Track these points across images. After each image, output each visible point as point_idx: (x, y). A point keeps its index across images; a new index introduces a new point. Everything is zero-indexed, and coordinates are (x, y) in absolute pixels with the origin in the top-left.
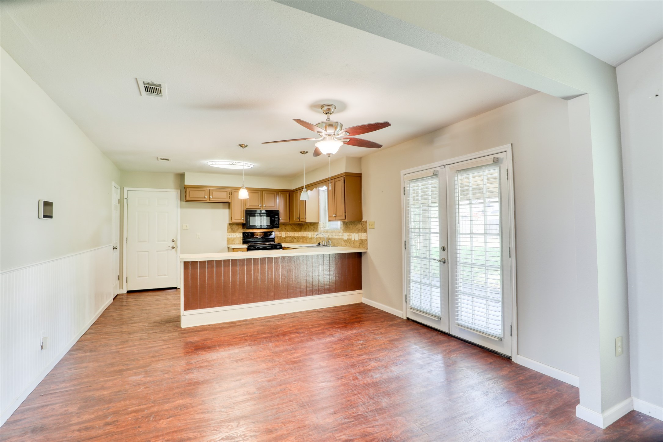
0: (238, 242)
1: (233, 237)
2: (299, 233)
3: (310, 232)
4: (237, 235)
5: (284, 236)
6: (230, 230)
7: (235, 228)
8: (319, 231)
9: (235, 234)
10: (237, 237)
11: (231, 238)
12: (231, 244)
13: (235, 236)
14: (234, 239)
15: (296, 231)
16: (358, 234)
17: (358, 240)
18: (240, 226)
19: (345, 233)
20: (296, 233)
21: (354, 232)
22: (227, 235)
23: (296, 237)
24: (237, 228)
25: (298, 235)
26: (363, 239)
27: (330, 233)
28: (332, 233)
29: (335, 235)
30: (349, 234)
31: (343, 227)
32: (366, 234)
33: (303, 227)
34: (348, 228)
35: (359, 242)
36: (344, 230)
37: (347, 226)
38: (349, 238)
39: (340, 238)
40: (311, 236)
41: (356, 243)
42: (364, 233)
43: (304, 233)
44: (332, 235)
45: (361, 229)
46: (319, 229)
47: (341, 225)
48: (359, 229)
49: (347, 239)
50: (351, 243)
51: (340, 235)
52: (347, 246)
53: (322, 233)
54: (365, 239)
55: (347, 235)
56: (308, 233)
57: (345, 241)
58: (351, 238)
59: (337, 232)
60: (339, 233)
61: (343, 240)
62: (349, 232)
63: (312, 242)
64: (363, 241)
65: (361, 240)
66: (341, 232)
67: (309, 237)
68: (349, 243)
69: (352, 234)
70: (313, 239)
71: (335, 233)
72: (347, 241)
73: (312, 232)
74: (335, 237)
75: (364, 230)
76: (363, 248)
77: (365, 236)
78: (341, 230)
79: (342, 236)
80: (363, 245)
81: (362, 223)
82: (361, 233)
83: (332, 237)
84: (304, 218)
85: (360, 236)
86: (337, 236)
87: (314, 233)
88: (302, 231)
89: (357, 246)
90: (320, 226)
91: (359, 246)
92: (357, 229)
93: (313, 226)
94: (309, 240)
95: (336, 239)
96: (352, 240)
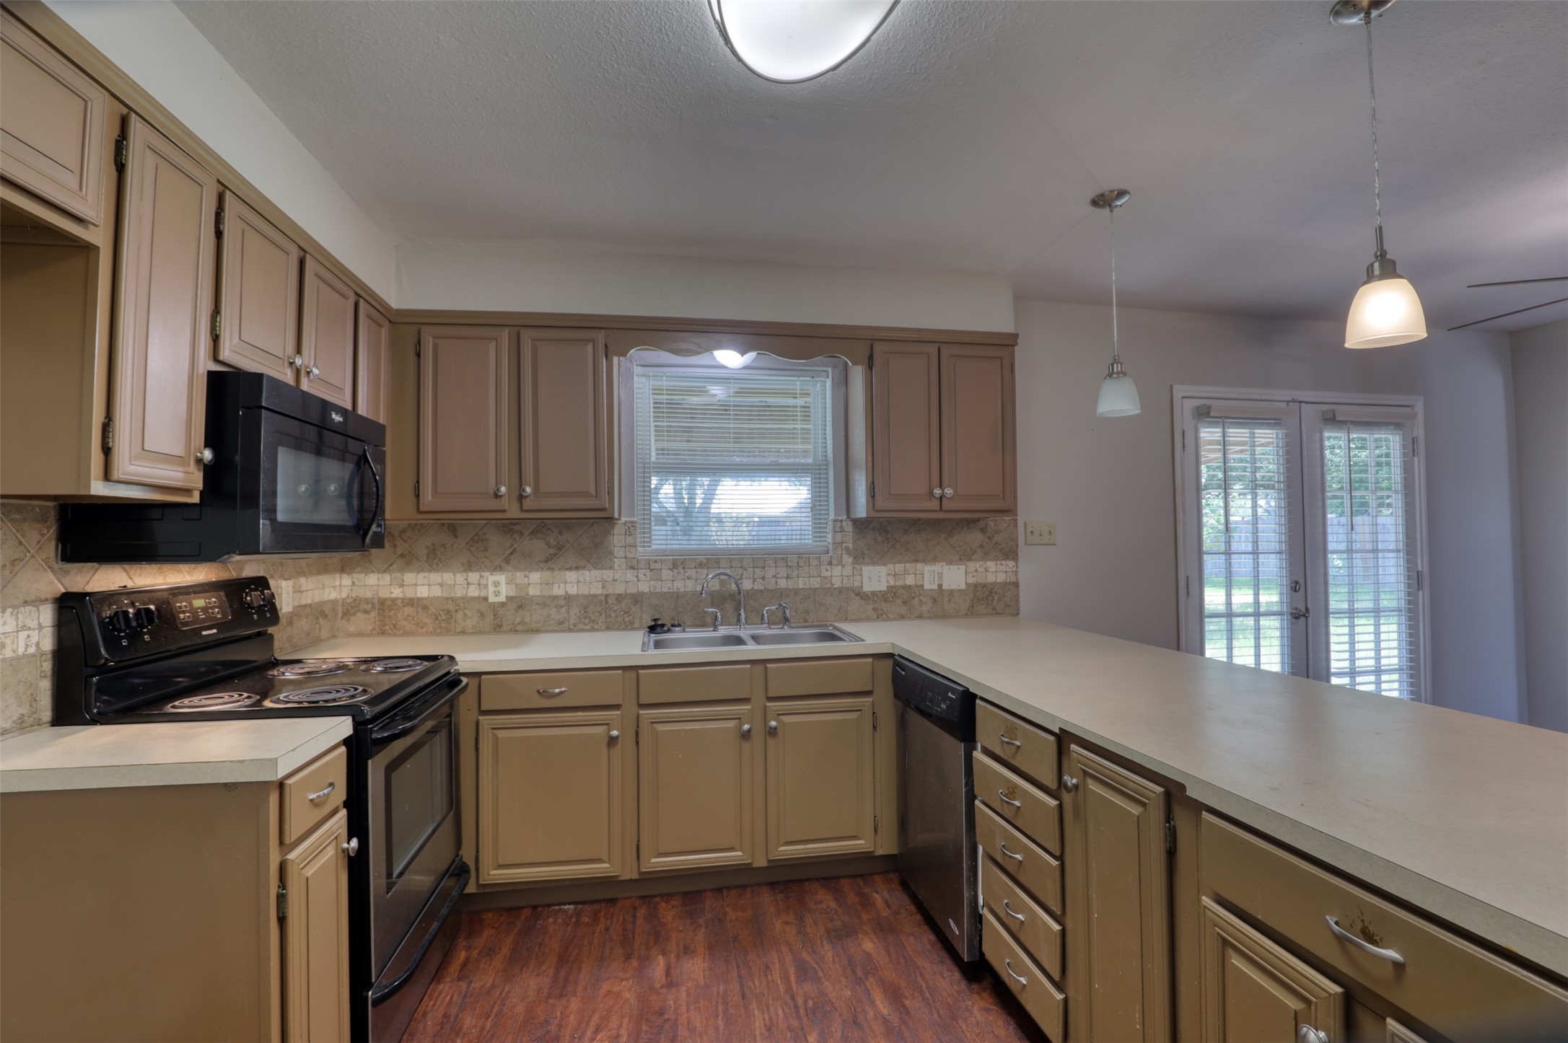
2: (337, 583)
3: (499, 569)
8: (618, 562)
15: (326, 569)
16: (963, 568)
17: (963, 587)
19: (874, 564)
20: (326, 579)
21: (935, 560)
23: (327, 609)
25: (333, 595)
26: (995, 583)
27: (741, 567)
28: (763, 568)
29: (788, 577)
30: (899, 567)
31: (859, 539)
32: (1010, 566)
33: (395, 546)
34: (890, 544)
35: (972, 595)
36: (866, 551)
37: (889, 536)
38: (900, 583)
39: (833, 585)
40: (512, 594)
41: (949, 601)
42: (998, 562)
43: (409, 577)
44: (761, 576)
45: (982, 546)
46: (619, 552)
47: (842, 531)
48: (971, 549)
49: (887, 587)
50: (916, 601)
51: (831, 576)
52: (884, 616)
53: (651, 570)
54: (1008, 580)
55: (889, 572)
56: (474, 577)
57: (870, 595)
58: (920, 583)
59: (803, 564)
60: (820, 565)
61: (857, 595)
62: (900, 562)
63: (519, 628)
64: (995, 589)
65: (983, 587)
66: (840, 563)
67: (486, 599)
68: (905, 603)
69: (926, 567)
70: (544, 605)
71: (787, 566)
72: (889, 595)
73: (526, 569)
74: (791, 584)
75: (1000, 550)
76: (997, 614)
77: (1006, 572)
78: (844, 552)
79: (851, 578)
80: (994, 604)
81: (990, 525)
82: (980, 560)
83: (759, 586)
84: (586, 494)
85: (976, 571)
86: (801, 579)
87: (549, 573)
88: (367, 571)
89: (955, 609)
90: (629, 540)
91: (968, 609)
92: (954, 548)
93: (538, 539)
94: (482, 615)
95: (796, 593)
96: (923, 589)
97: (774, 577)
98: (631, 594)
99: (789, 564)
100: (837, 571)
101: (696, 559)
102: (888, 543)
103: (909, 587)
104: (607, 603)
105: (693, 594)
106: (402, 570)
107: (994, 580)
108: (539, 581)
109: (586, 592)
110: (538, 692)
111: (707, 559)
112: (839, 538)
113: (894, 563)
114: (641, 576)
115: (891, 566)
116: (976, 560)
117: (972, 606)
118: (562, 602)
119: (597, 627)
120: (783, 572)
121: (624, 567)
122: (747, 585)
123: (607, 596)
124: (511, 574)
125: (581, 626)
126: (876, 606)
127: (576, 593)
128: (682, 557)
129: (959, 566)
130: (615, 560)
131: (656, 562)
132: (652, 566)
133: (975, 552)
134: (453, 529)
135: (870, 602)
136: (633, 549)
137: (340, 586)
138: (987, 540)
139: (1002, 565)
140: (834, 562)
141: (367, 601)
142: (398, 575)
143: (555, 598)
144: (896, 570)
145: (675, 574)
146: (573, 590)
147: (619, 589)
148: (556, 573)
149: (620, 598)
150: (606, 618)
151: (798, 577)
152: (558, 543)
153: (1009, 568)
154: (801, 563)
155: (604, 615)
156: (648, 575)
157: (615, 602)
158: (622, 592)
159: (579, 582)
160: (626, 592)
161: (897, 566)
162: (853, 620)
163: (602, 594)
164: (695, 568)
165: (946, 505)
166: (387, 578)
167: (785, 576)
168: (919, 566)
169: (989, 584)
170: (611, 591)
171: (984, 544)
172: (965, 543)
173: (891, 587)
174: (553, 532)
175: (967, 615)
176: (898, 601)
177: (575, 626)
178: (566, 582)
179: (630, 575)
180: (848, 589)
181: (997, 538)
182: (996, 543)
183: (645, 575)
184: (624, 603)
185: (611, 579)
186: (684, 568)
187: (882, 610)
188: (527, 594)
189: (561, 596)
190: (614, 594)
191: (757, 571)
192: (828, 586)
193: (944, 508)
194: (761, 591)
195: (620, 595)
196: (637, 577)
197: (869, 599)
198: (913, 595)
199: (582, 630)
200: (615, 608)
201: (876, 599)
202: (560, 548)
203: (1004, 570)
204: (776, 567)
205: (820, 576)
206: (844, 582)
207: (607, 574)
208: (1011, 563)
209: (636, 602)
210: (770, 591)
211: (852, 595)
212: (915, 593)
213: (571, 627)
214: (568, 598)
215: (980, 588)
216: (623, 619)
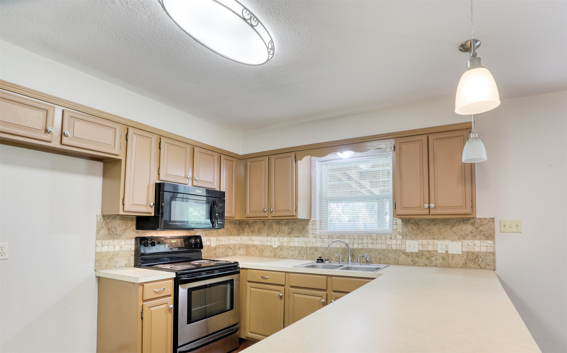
0: (123, 262)
1: (112, 250)
2: (236, 239)
3: (276, 236)
4: (121, 244)
5: (215, 245)
6: (104, 231)
7: (117, 228)
8: (310, 235)
9: (116, 241)
10: (123, 249)
11: (107, 252)
12: (106, 267)
13: (117, 248)
14: (116, 254)
15: (231, 234)
16: (460, 243)
17: (460, 253)
18: (130, 223)
19: (412, 239)
20: (231, 238)
21: (444, 238)
22: (96, 245)
23: (231, 247)
24: (124, 227)
25: (234, 243)
26: (480, 252)
27: (353, 239)
28: (362, 239)
29: (372, 244)
30: (425, 242)
31: (404, 228)
32: (490, 243)
33: (250, 228)
34: (420, 230)
35: (466, 258)
36: (408, 234)
37: (419, 227)
38: (425, 249)
39: (392, 248)
40: (279, 245)
41: (452, 259)
42: (482, 241)
43: (253, 238)
44: (361, 243)
45: (472, 232)
46: (310, 231)
47: (397, 224)
48: (465, 234)
49: (418, 250)
50: (434, 258)
51: (391, 244)
52: (417, 264)
53: (321, 238)
54: (488, 251)
55: (419, 244)
56: (269, 238)
57: (410, 254)
58: (436, 250)
59: (379, 238)
60: (386, 239)
61: (404, 253)
62: (425, 239)
63: (281, 256)
64: (480, 255)
65: (472, 254)
66: (395, 238)
67: (272, 246)
68: (428, 258)
69: (439, 242)
70: (288, 249)
71: (372, 239)
72: (419, 254)
73: (283, 237)
74: (374, 247)
75: (483, 235)
76: (481, 268)
77: (487, 246)
78: (397, 234)
79: (401, 245)
80: (479, 263)
81: (477, 222)
82: (470, 240)
83: (360, 247)
84: (288, 210)
85: (468, 245)
86: (378, 245)
87: (289, 238)
88: (244, 235)
89: (455, 263)
90: (314, 227)
91: (463, 264)
92: (455, 233)
93: (287, 226)
94: (271, 251)
95: (376, 251)
96: (437, 253)
97: (367, 243)
98: (314, 247)
99: (373, 238)
100: (394, 242)
101: (336, 235)
102: (419, 230)
103: (430, 251)
104: (307, 250)
105: (335, 249)
106: (251, 236)
107: (480, 251)
108: (287, 241)
109: (300, 246)
110: (262, 277)
111: (340, 235)
112: (395, 227)
113: (422, 240)
114: (318, 241)
115: (421, 241)
116: (468, 240)
117: (466, 263)
118: (293, 249)
119: (303, 258)
120: (370, 241)
121: (312, 237)
122: (356, 246)
123: (307, 247)
124: (279, 238)
125: (298, 257)
126: (413, 259)
127: (297, 246)
128: (331, 234)
129: (457, 242)
130: (309, 234)
131: (322, 235)
132: (321, 237)
133: (468, 235)
134: (264, 223)
135: (410, 257)
136: (315, 230)
137: (237, 240)
138: (475, 229)
139: (485, 242)
140: (393, 238)
141: (243, 245)
142: (250, 237)
143: (291, 247)
144: (423, 243)
145: (329, 240)
146: (296, 245)
147: (310, 245)
148: (291, 238)
149: (311, 248)
150: (306, 255)
151: (376, 244)
152: (292, 228)
153: (489, 244)
154: (378, 238)
155: (305, 254)
156: (320, 240)
157: (309, 250)
158: (311, 246)
159: (298, 242)
160: (312, 246)
161: (424, 241)
162: (401, 264)
163: (305, 247)
164: (336, 238)
165: (432, 212)
166: (248, 237)
167: (371, 243)
168: (435, 241)
169: (476, 252)
170: (308, 246)
171: (473, 231)
172: (462, 231)
173: (420, 250)
174: (291, 224)
175: (462, 267)
176: (424, 257)
177: (297, 257)
178: (294, 242)
179: (314, 240)
180: (399, 250)
181: (481, 228)
182: (481, 231)
183: (319, 240)
184: (312, 250)
185: (308, 241)
186: (332, 238)
187: (416, 261)
188: (283, 245)
189: (293, 246)
190: (309, 247)
191: (360, 240)
192: (390, 248)
193: (431, 213)
194: (361, 249)
195: (311, 247)
196: (316, 241)
197: (409, 255)
198: (432, 255)
199: (299, 259)
200: (309, 252)
201: (413, 256)
202: (293, 230)
203: (486, 245)
204: (367, 239)
205: (386, 244)
206: (397, 247)
207: (307, 239)
208: (490, 242)
209: (316, 250)
210: (365, 249)
211: (401, 253)
212: (433, 254)
213: (296, 258)
214: (295, 247)
215: (470, 254)
216: (312, 256)
